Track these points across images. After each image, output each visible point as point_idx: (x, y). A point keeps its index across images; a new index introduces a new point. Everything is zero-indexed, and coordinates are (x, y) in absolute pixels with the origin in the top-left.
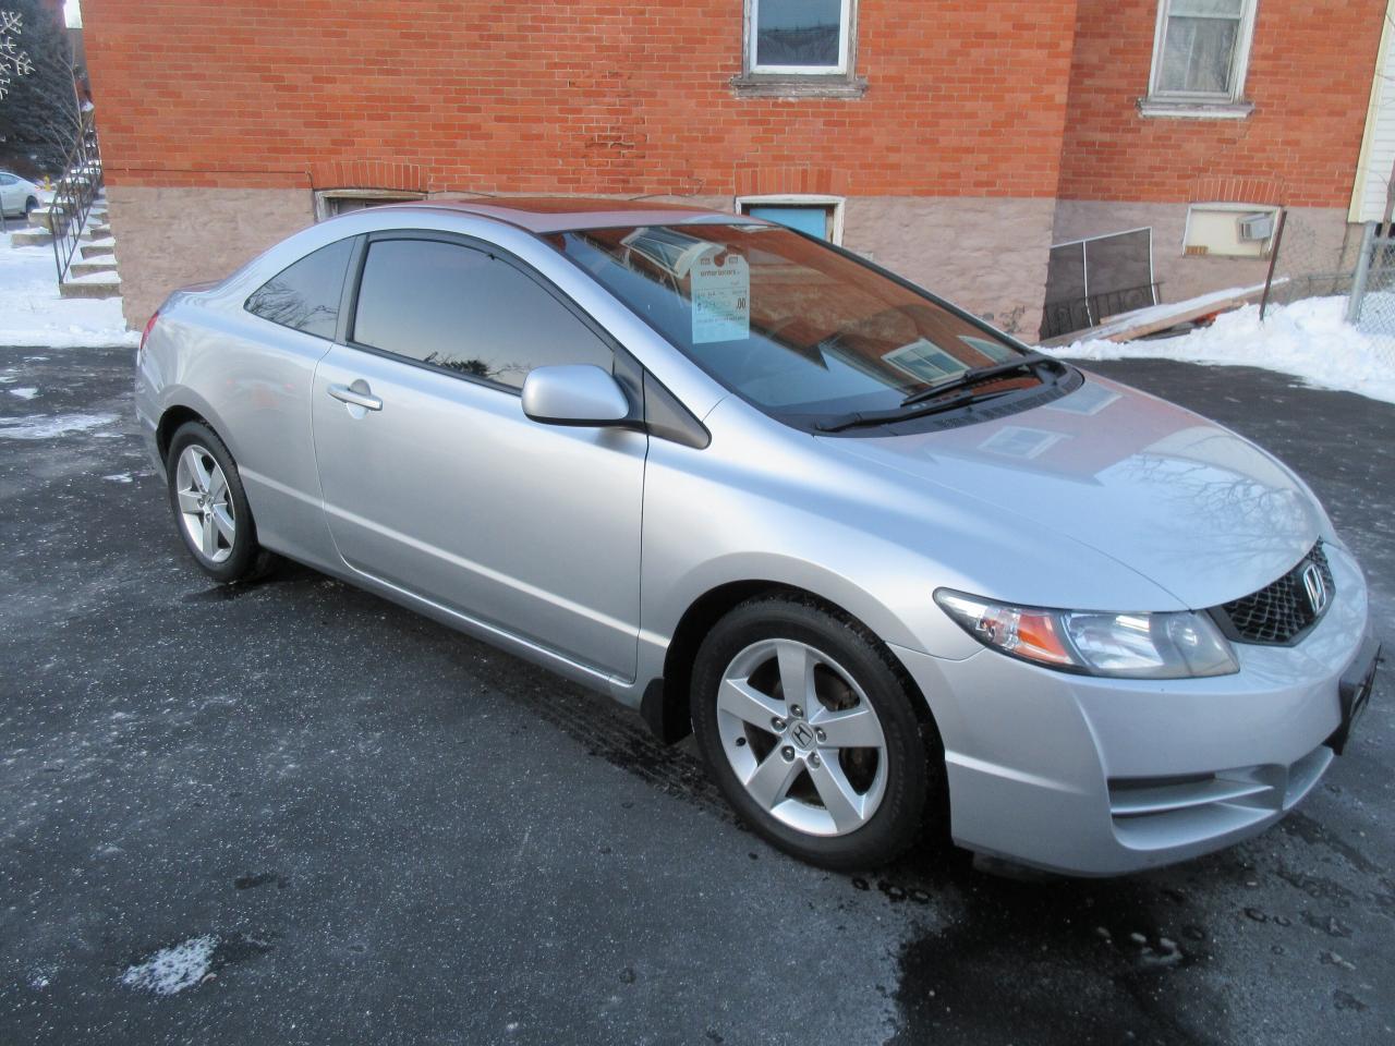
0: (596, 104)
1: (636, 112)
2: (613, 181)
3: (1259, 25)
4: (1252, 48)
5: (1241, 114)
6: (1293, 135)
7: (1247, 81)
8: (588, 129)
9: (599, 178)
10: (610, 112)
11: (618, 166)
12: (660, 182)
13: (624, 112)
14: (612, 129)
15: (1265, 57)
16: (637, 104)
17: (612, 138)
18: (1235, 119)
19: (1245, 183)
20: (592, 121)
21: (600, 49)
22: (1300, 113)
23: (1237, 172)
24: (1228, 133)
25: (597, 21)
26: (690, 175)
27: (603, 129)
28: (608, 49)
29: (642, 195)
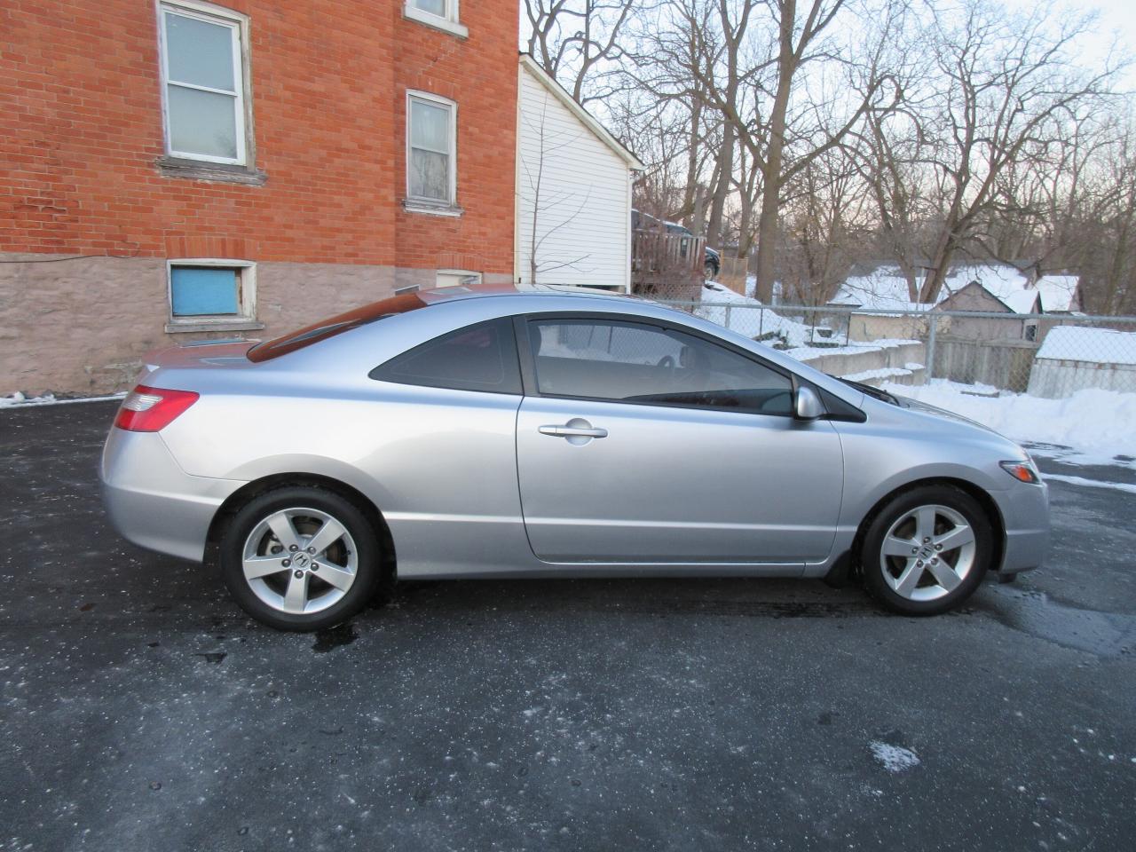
0: (23, 169)
1: (67, 179)
2: (47, 242)
3: (458, 160)
4: (457, 174)
5: (457, 215)
6: (483, 229)
7: (457, 194)
8: (16, 192)
9: (31, 238)
10: (40, 178)
11: (50, 228)
12: (94, 244)
13: (54, 179)
14: (42, 193)
15: (464, 180)
16: (66, 172)
17: (42, 202)
18: (454, 217)
19: (464, 257)
20: (20, 184)
21: (23, 118)
22: (484, 216)
23: (459, 251)
24: (452, 226)
25: (17, 92)
26: (124, 240)
27: (34, 193)
28: (32, 119)
29: (78, 255)
